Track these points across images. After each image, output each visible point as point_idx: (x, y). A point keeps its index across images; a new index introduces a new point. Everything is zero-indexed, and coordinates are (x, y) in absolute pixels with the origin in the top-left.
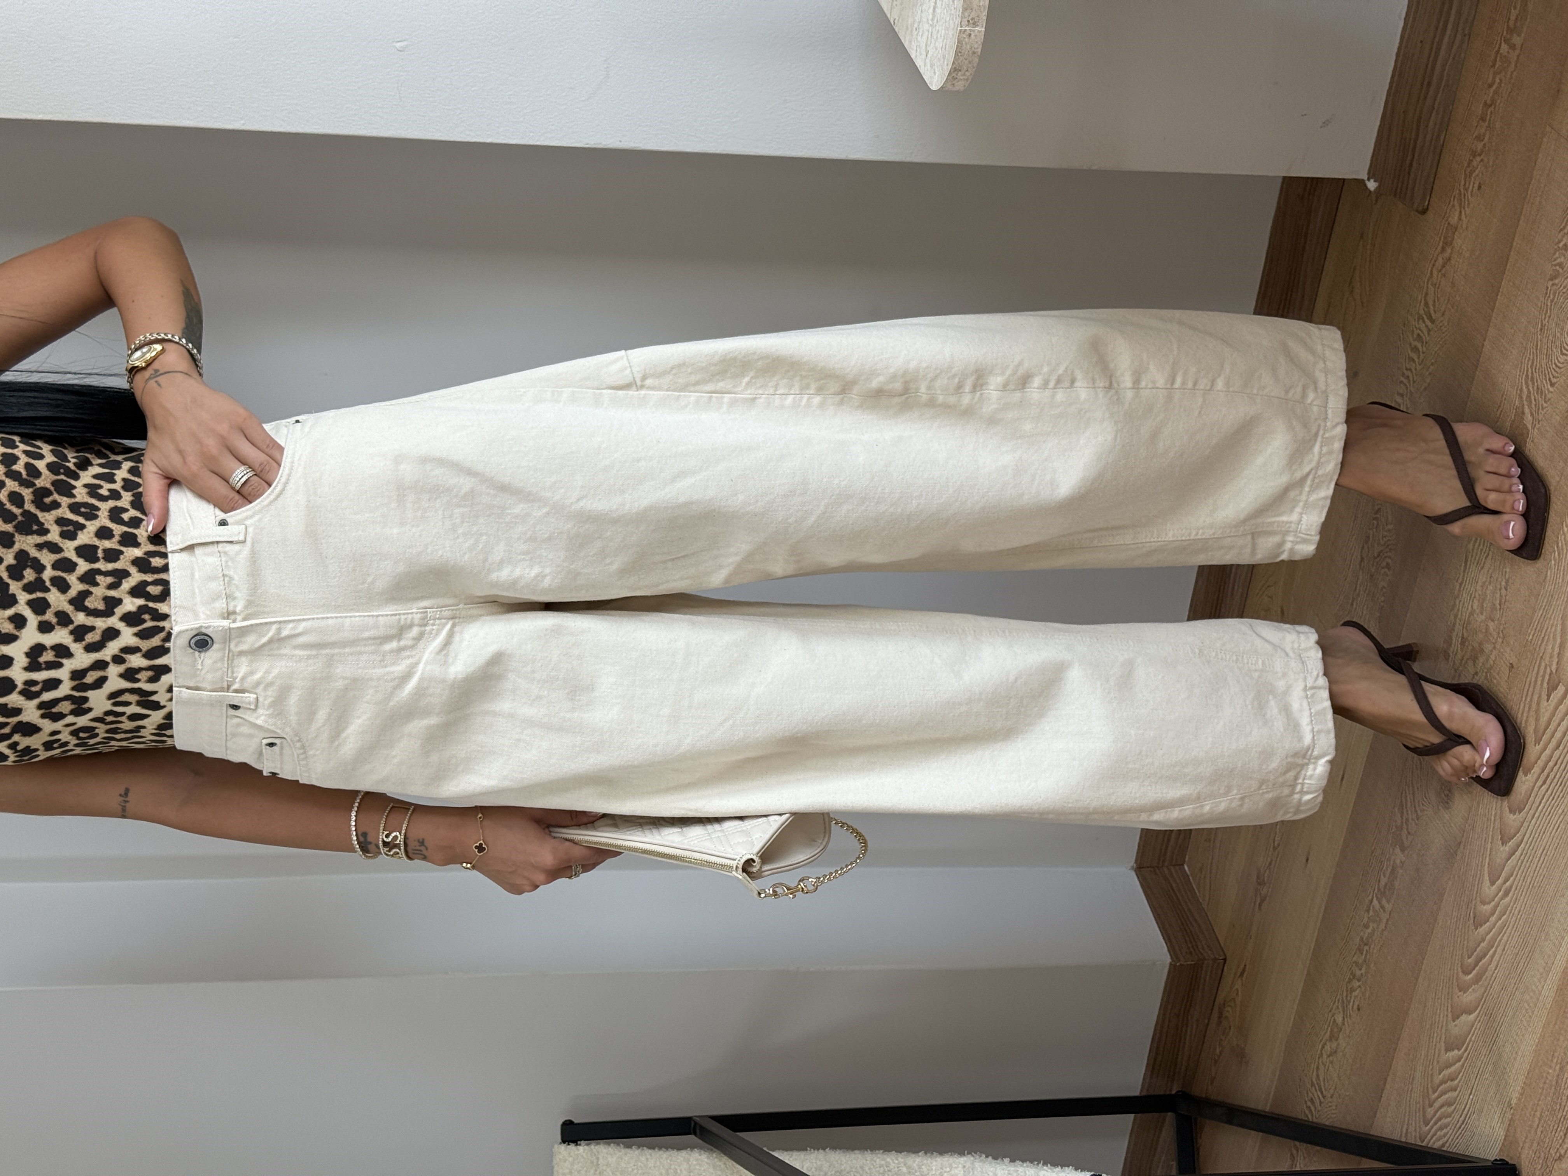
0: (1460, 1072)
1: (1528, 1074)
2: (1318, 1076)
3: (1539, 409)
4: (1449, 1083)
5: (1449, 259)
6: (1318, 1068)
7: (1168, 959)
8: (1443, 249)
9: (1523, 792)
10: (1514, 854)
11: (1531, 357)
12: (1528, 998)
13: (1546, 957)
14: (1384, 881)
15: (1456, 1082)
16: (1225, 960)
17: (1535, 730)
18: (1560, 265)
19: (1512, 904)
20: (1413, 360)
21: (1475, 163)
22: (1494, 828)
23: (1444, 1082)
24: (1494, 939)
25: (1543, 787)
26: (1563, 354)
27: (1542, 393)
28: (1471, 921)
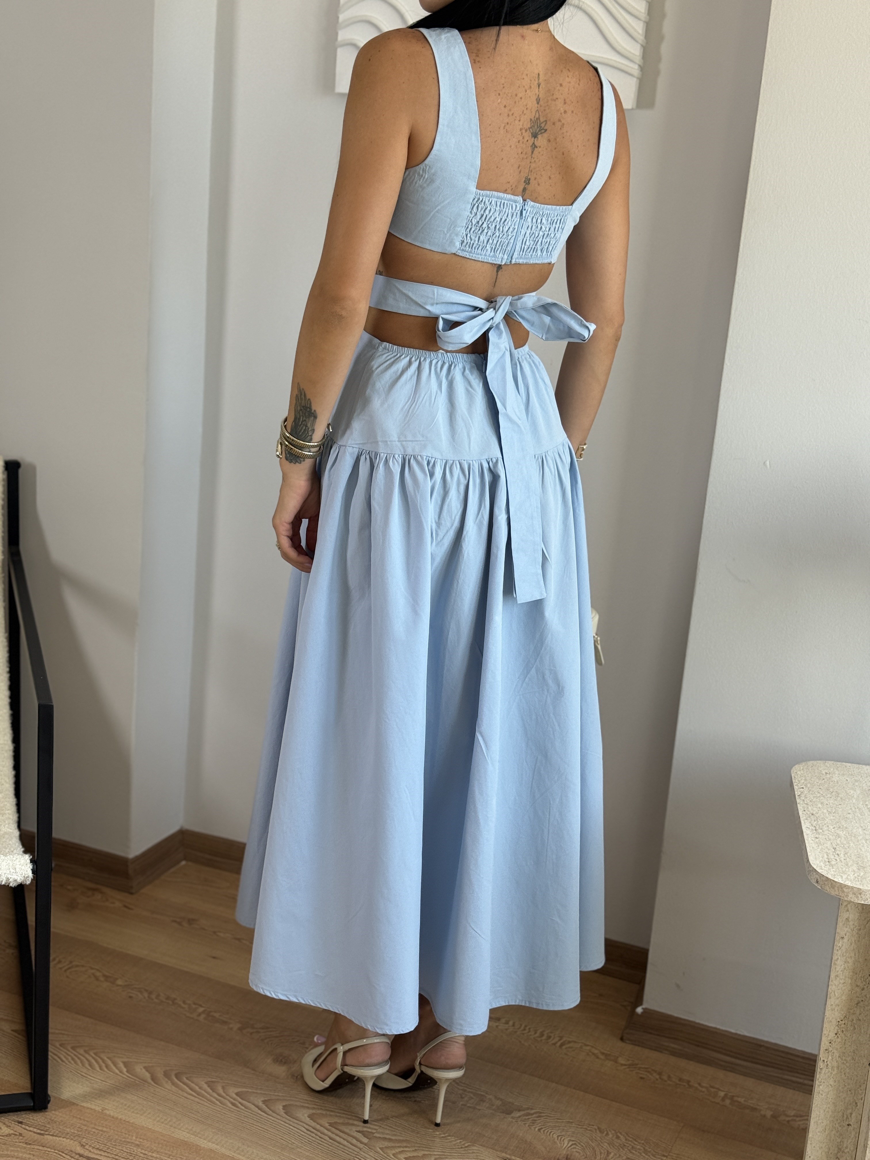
0: (113, 1073)
1: (128, 1122)
2: (77, 966)
3: (523, 1121)
4: (103, 1065)
5: (598, 1058)
6: (83, 966)
7: (130, 856)
8: (603, 1053)
9: (297, 1115)
10: (259, 1109)
11: (552, 1116)
12: (174, 1121)
13: (202, 1133)
14: (217, 1015)
15: (105, 1069)
16: (132, 894)
17: (336, 1123)
18: (607, 1134)
19: (227, 1108)
20: (536, 1033)
21: (655, 1074)
22: (271, 1095)
23: (103, 1061)
24: (203, 1096)
25: (304, 1129)
26: (558, 1136)
27: (533, 1123)
28: (210, 1079)
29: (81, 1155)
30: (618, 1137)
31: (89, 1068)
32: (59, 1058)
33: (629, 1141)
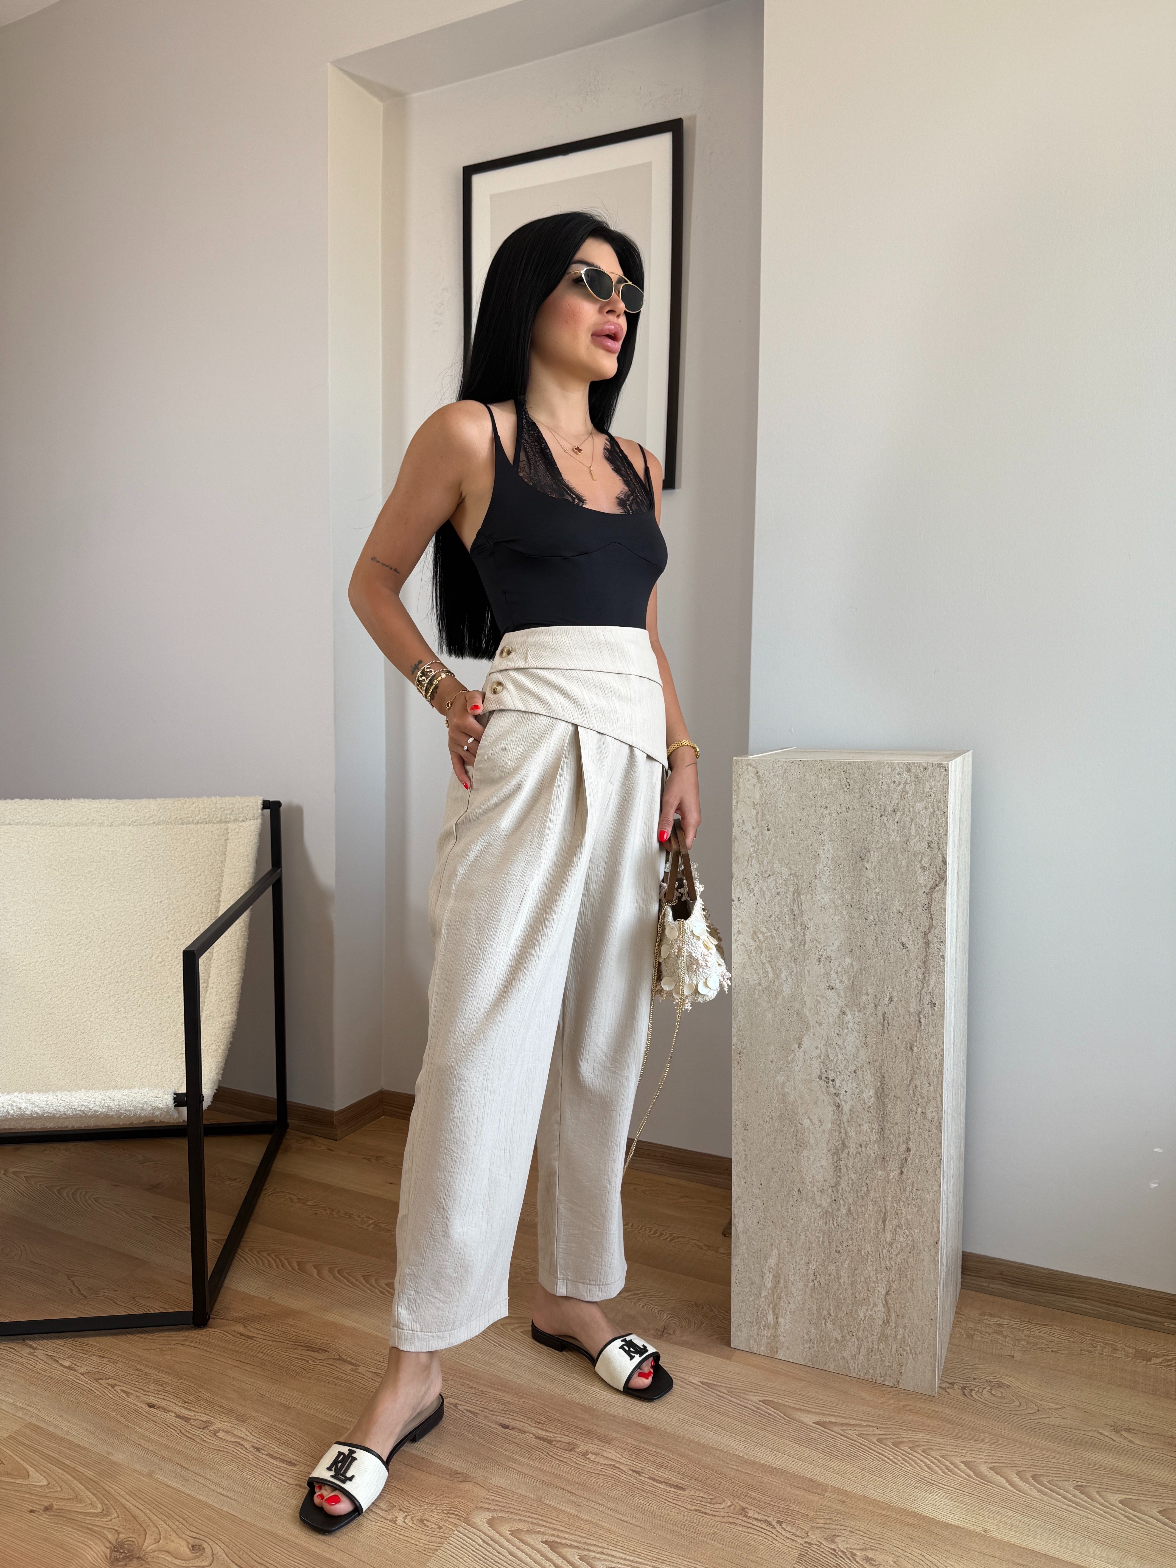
0: (287, 1270)
1: (288, 1307)
2: (279, 1192)
3: (630, 1300)
4: (280, 1264)
5: (701, 1249)
6: (283, 1192)
7: (336, 1110)
8: (706, 1245)
11: (656, 1295)
13: (350, 1315)
15: (281, 1268)
16: (336, 1140)
18: (703, 1308)
20: (650, 1232)
23: (281, 1261)
24: (357, 1286)
26: (659, 1312)
27: (638, 1301)
28: (366, 1274)
29: (241, 1334)
30: (712, 1310)
31: (267, 1265)
32: (245, 1260)
33: (721, 1313)
